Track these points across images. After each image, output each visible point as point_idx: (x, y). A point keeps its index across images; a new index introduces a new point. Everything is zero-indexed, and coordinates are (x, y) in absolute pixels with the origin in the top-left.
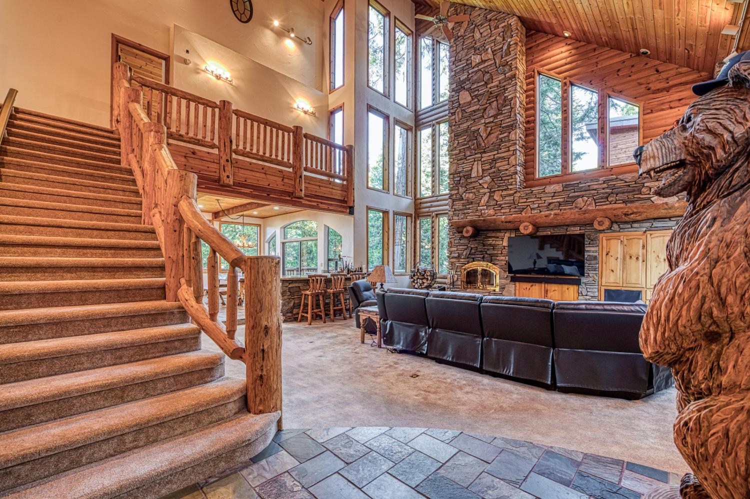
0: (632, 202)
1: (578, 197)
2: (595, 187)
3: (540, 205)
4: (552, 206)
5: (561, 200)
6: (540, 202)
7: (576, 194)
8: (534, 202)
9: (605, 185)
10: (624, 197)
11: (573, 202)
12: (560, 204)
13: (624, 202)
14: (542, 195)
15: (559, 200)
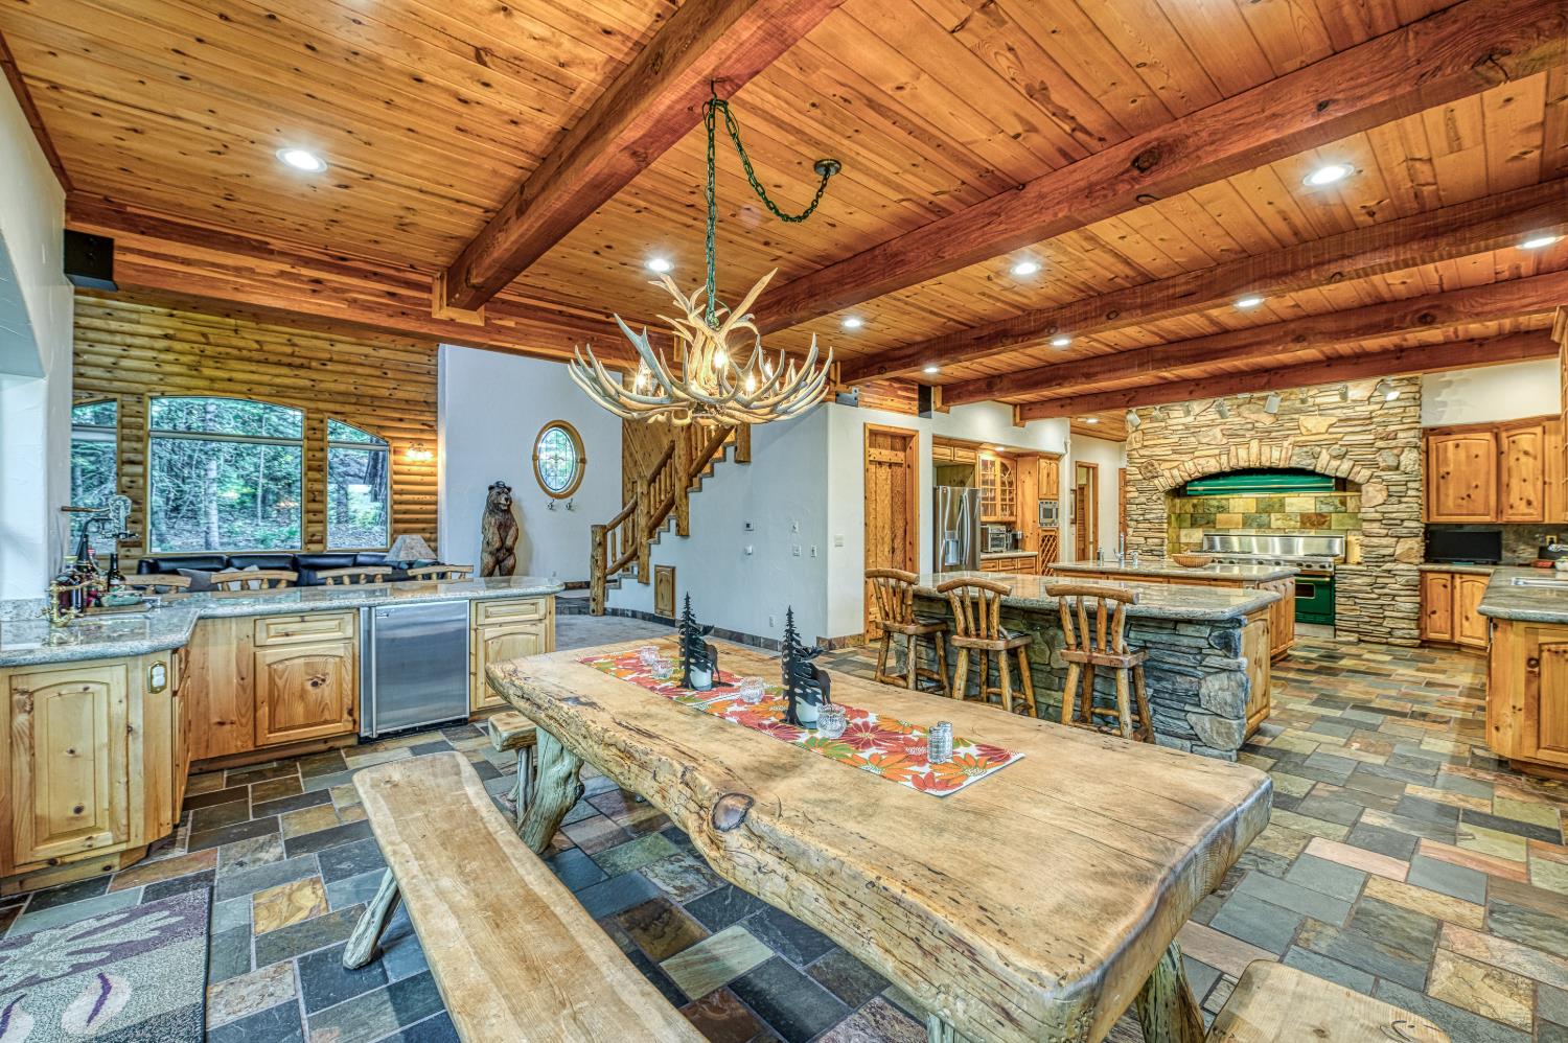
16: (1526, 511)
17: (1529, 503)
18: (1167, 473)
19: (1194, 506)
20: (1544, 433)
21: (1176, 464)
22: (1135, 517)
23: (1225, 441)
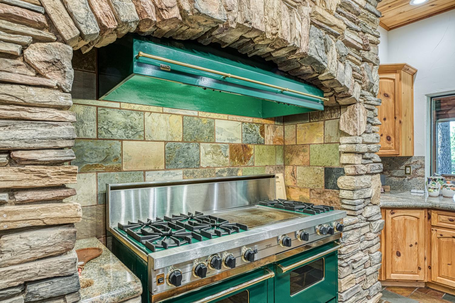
16: (387, 145)
17: (389, 139)
20: (400, 79)
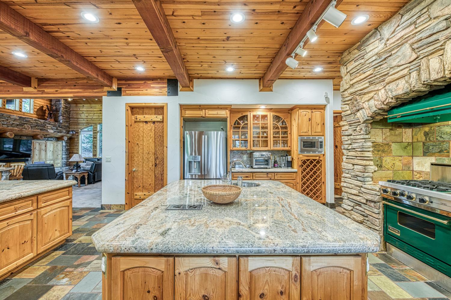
0: (43, 130)
1: (25, 124)
2: (32, 121)
3: (8, 123)
4: (14, 125)
5: (18, 123)
6: (7, 122)
7: (25, 122)
8: (3, 120)
9: (35, 122)
10: (41, 128)
11: (23, 125)
12: (17, 125)
13: (41, 130)
14: (9, 119)
15: (17, 123)
18: (366, 105)
19: (426, 134)
21: (371, 95)
22: (346, 146)
23: (414, 56)
